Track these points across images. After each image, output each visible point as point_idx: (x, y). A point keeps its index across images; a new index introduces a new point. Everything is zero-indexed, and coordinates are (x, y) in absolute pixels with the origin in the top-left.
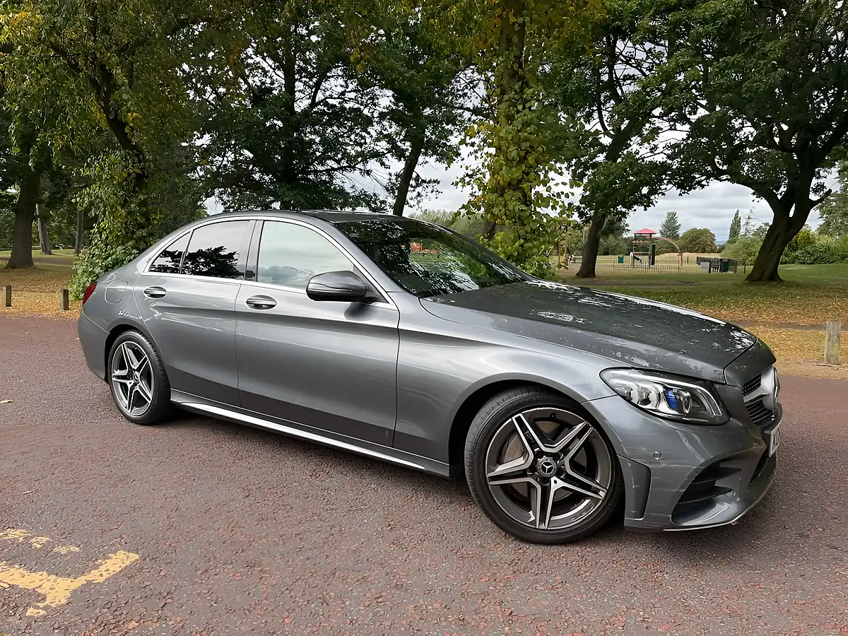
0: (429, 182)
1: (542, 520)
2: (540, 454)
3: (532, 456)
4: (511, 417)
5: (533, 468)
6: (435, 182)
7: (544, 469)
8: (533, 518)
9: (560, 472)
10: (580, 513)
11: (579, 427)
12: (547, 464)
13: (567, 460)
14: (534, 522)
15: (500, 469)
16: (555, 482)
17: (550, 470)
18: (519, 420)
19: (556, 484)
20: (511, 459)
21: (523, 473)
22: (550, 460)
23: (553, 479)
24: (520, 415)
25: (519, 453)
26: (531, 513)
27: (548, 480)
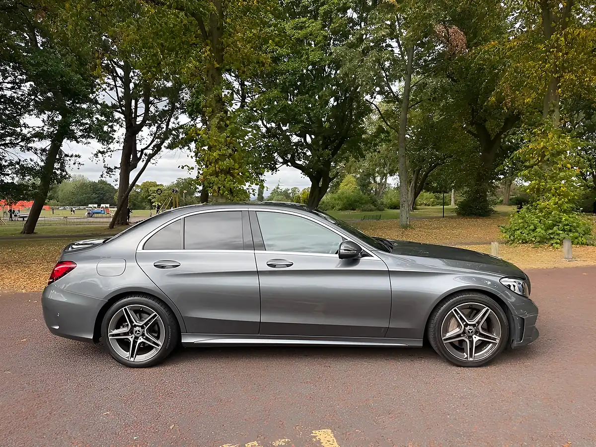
0: (72, 156)
1: (471, 356)
2: (466, 325)
3: (463, 326)
4: (451, 309)
5: (464, 332)
6: (76, 156)
7: (469, 332)
8: (466, 356)
9: (477, 332)
10: (488, 351)
11: (484, 310)
12: (470, 330)
13: (480, 327)
14: (467, 358)
15: (448, 335)
16: (475, 337)
17: (472, 332)
18: (455, 310)
19: (476, 338)
20: (452, 329)
21: (459, 336)
22: (471, 327)
23: (474, 336)
24: (455, 308)
25: (456, 326)
26: (465, 354)
27: (471, 337)
